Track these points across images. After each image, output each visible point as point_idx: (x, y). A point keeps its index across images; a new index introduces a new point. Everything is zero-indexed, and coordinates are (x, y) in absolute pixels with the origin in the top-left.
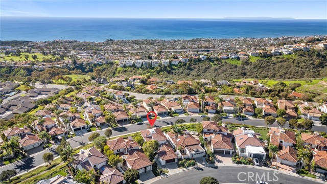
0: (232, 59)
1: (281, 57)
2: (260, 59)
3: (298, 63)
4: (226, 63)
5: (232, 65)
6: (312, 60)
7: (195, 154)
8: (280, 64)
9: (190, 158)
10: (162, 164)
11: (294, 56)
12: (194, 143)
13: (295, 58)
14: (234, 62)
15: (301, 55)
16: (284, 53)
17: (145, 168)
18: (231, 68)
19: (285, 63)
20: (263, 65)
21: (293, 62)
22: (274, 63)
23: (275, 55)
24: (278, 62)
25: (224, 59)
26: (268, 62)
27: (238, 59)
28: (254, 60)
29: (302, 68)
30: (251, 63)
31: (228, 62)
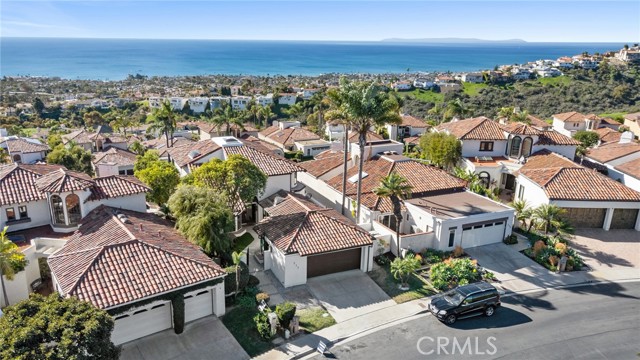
0: (422, 90)
1: (533, 83)
2: (487, 88)
3: (576, 95)
4: (408, 98)
5: (424, 103)
6: (605, 88)
7: (466, 228)
8: (535, 97)
9: (443, 246)
10: (288, 283)
11: (565, 80)
12: (443, 186)
13: (567, 84)
14: (428, 97)
15: (580, 78)
16: (541, 73)
17: (176, 298)
18: (421, 110)
19: (546, 95)
20: (496, 102)
21: (565, 93)
22: (519, 97)
23: (521, 80)
24: (529, 94)
25: (403, 90)
26: (506, 94)
27: (437, 89)
28: (473, 91)
29: (585, 105)
30: (467, 96)
31: (413, 97)
